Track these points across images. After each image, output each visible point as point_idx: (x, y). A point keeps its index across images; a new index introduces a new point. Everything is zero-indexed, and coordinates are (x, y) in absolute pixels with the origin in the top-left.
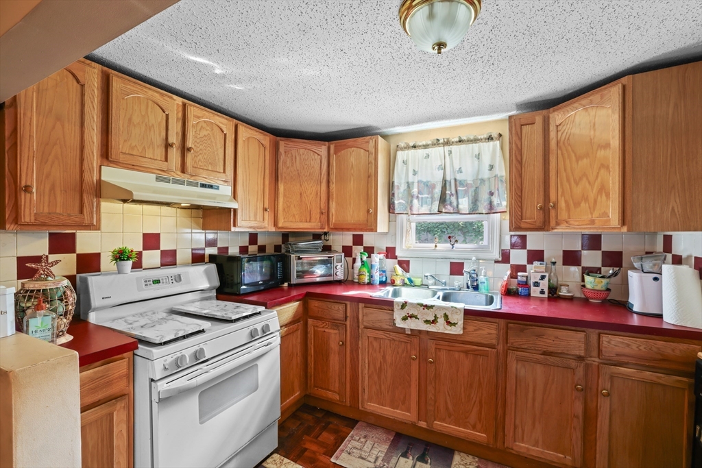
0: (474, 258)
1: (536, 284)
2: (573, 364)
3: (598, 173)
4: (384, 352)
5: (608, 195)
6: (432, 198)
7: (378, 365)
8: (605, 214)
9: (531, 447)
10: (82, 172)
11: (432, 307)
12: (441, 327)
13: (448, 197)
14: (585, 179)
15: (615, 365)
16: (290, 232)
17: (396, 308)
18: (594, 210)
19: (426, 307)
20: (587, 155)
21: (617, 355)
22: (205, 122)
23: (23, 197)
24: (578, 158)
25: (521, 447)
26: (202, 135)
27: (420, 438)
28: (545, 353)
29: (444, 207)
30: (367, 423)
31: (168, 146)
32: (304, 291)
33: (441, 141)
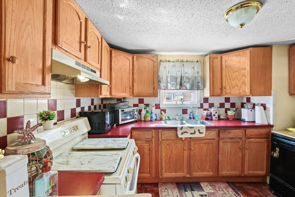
0: (191, 107)
1: (214, 115)
2: (239, 140)
3: (242, 77)
4: (171, 150)
5: (245, 85)
6: (176, 83)
7: (169, 156)
8: (245, 91)
9: (227, 172)
11: (193, 127)
12: (197, 135)
13: (183, 83)
14: (236, 79)
15: (249, 139)
17: (179, 130)
18: (240, 89)
19: (191, 128)
20: (237, 71)
21: (250, 135)
24: (234, 72)
25: (224, 173)
26: (92, 39)
27: (185, 182)
28: (230, 139)
29: (182, 87)
30: (162, 183)
31: (81, 42)
33: (180, 60)
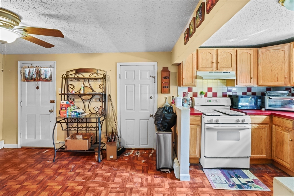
10: (193, 73)
16: (272, 87)
22: (224, 53)
23: (184, 80)
26: (223, 57)
31: (212, 63)
32: (270, 112)
